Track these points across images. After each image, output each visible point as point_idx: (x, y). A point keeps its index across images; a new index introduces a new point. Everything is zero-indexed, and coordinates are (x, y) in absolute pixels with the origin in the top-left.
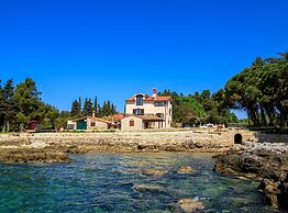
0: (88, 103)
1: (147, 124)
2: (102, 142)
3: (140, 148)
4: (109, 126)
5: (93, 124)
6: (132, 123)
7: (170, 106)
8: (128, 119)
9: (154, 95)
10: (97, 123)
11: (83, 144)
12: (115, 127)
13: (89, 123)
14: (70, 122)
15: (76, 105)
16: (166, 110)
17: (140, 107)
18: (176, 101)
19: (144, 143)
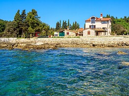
0: (64, 23)
1: (97, 33)
2: (73, 43)
3: (94, 45)
4: (77, 34)
5: (68, 34)
6: (89, 33)
7: (110, 24)
8: (87, 31)
9: (101, 18)
10: (70, 33)
11: (63, 43)
12: (80, 35)
13: (66, 33)
14: (55, 33)
15: (58, 25)
16: (108, 26)
17: (94, 24)
18: (114, 21)
19: (96, 43)
